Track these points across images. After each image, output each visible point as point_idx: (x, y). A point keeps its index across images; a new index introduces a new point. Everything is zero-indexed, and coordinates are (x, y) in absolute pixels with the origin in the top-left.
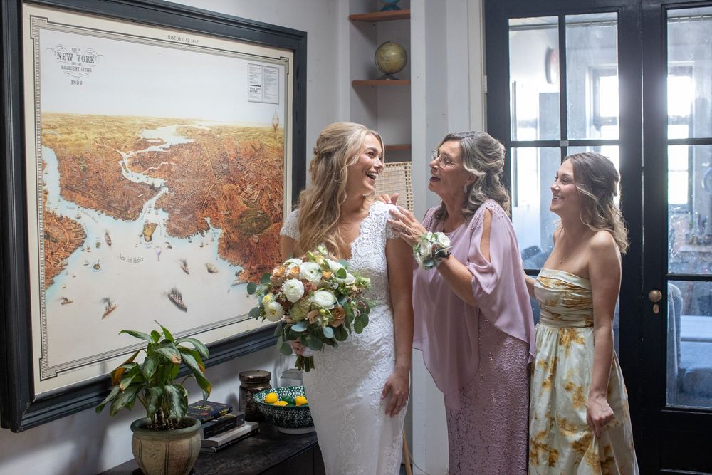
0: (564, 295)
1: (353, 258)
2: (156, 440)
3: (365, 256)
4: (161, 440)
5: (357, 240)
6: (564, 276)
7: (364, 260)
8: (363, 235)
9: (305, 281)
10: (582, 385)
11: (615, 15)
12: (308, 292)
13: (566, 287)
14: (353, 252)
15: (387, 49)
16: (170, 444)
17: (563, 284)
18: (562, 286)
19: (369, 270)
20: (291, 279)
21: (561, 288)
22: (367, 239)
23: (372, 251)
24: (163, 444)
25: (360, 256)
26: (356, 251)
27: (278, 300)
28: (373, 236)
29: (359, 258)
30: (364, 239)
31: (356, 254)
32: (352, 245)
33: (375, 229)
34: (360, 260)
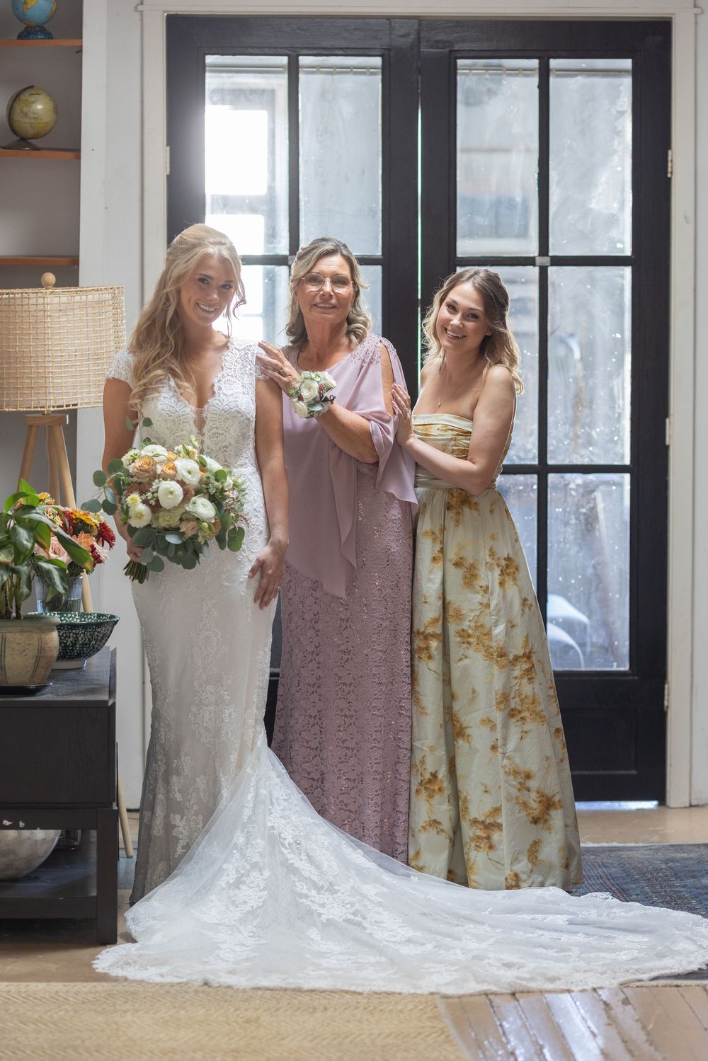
0: (453, 442)
1: (217, 397)
2: (26, 632)
3: (232, 394)
4: (31, 631)
5: (220, 375)
6: (448, 419)
7: (231, 399)
8: (226, 371)
9: (182, 484)
10: (475, 560)
11: (378, 61)
13: (456, 433)
14: (216, 388)
15: (32, 98)
16: (43, 637)
17: (452, 430)
18: (449, 432)
19: (238, 412)
21: (449, 435)
22: (232, 376)
23: (241, 389)
24: (36, 636)
25: (225, 395)
26: (220, 388)
27: (145, 502)
28: (238, 374)
29: (224, 397)
30: (228, 375)
31: (221, 392)
32: (215, 381)
33: (239, 366)
34: (226, 399)
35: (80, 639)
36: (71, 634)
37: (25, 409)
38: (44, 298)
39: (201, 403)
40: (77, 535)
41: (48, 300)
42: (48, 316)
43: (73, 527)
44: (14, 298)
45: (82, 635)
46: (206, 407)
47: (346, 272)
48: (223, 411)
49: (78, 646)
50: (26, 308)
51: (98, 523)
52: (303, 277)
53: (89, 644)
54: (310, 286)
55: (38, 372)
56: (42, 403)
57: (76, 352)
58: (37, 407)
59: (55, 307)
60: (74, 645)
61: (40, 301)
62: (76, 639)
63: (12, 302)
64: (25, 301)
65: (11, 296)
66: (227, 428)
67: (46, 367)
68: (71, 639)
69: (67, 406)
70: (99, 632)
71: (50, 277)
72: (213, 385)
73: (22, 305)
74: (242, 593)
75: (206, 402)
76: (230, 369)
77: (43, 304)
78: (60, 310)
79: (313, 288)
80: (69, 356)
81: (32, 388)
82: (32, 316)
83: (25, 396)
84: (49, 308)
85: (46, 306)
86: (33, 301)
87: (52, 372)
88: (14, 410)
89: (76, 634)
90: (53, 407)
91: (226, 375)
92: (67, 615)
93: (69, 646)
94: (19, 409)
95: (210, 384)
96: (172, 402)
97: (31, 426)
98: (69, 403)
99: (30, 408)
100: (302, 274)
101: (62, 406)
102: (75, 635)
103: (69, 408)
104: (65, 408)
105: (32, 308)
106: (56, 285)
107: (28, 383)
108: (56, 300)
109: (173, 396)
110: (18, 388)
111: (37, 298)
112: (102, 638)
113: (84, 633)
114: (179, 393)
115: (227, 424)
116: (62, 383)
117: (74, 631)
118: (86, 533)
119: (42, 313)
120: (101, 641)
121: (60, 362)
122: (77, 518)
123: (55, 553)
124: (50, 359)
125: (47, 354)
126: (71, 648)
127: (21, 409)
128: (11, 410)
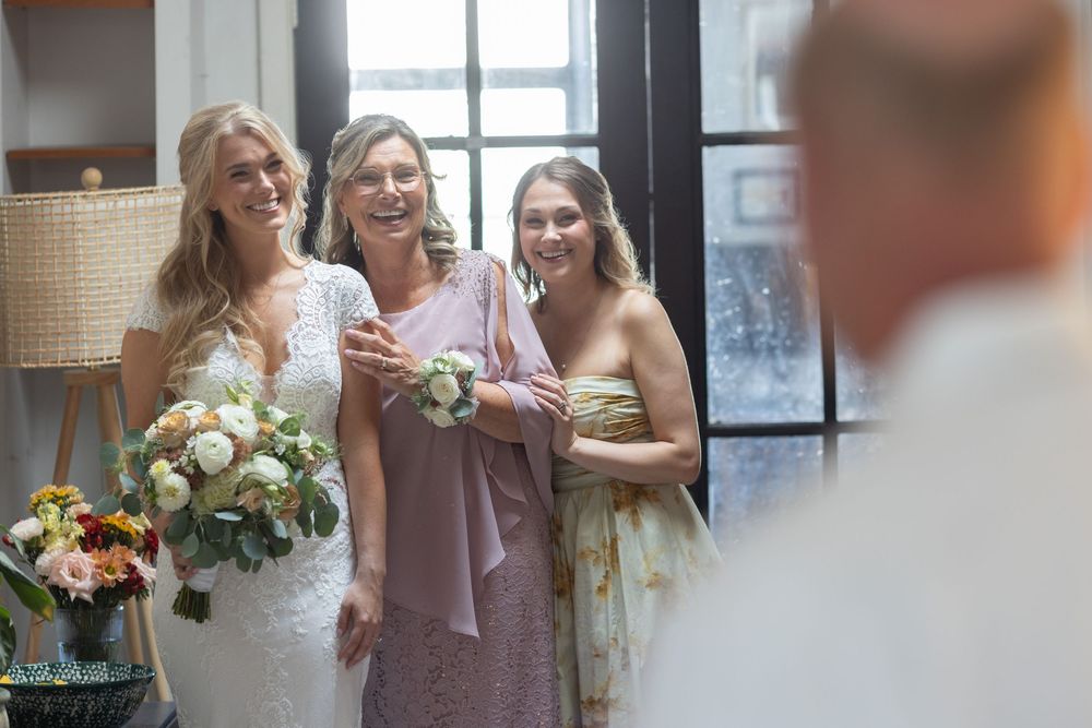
1: (293, 361)
3: (316, 356)
5: (294, 327)
6: (587, 383)
8: (304, 319)
9: (232, 436)
12: (241, 453)
13: (602, 401)
14: (290, 348)
17: (598, 397)
18: (595, 401)
19: (326, 383)
20: (206, 431)
22: (314, 327)
25: (305, 356)
26: (297, 347)
27: (179, 470)
28: (323, 322)
29: (304, 361)
30: (307, 325)
31: (299, 352)
32: (288, 336)
33: (323, 310)
34: (306, 364)
35: (90, 707)
36: (75, 701)
37: (49, 365)
38: (72, 204)
39: (271, 370)
40: (108, 549)
41: (79, 208)
42: (79, 230)
43: (103, 537)
44: (32, 206)
45: (92, 702)
46: (277, 375)
47: (412, 160)
48: (303, 382)
49: (87, 717)
50: (47, 219)
51: (141, 529)
52: (351, 176)
53: (106, 714)
54: (363, 187)
55: (67, 312)
56: (73, 356)
57: (120, 280)
58: (65, 362)
59: (90, 217)
60: (81, 716)
61: (68, 209)
62: (84, 708)
63: (29, 210)
64: (47, 210)
65: (28, 203)
66: (308, 406)
67: (76, 303)
68: (76, 708)
69: (109, 359)
70: (120, 697)
71: (93, 175)
72: (285, 345)
73: (43, 216)
74: (326, 646)
75: (279, 368)
76: (310, 315)
77: (72, 213)
78: (96, 222)
79: (367, 190)
80: (111, 287)
81: (59, 334)
82: (57, 231)
83: (49, 345)
84: (79, 218)
85: (75, 216)
86: (57, 210)
87: (86, 311)
88: (34, 366)
89: (82, 700)
90: (89, 361)
91: (304, 326)
92: (91, 666)
93: (73, 719)
94: (40, 365)
95: (280, 342)
96: (230, 365)
97: (70, 388)
98: (110, 355)
99: (56, 362)
100: (348, 173)
101: (102, 359)
102: (81, 703)
103: (110, 362)
104: (106, 362)
105: (57, 219)
106: (103, 186)
107: (52, 328)
108: (90, 207)
109: (232, 356)
110: (40, 335)
111: (62, 205)
112: (126, 705)
113: (95, 699)
114: (241, 354)
115: (308, 401)
116: (100, 326)
117: (79, 697)
118: (122, 544)
119: (70, 227)
120: (125, 708)
121: (98, 296)
122: (108, 524)
123: (73, 575)
124: (83, 292)
125: (77, 286)
126: (77, 721)
127: (44, 365)
128: (30, 365)
